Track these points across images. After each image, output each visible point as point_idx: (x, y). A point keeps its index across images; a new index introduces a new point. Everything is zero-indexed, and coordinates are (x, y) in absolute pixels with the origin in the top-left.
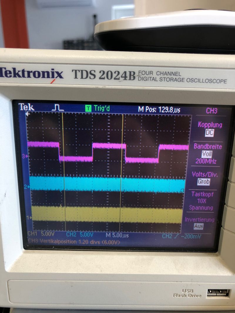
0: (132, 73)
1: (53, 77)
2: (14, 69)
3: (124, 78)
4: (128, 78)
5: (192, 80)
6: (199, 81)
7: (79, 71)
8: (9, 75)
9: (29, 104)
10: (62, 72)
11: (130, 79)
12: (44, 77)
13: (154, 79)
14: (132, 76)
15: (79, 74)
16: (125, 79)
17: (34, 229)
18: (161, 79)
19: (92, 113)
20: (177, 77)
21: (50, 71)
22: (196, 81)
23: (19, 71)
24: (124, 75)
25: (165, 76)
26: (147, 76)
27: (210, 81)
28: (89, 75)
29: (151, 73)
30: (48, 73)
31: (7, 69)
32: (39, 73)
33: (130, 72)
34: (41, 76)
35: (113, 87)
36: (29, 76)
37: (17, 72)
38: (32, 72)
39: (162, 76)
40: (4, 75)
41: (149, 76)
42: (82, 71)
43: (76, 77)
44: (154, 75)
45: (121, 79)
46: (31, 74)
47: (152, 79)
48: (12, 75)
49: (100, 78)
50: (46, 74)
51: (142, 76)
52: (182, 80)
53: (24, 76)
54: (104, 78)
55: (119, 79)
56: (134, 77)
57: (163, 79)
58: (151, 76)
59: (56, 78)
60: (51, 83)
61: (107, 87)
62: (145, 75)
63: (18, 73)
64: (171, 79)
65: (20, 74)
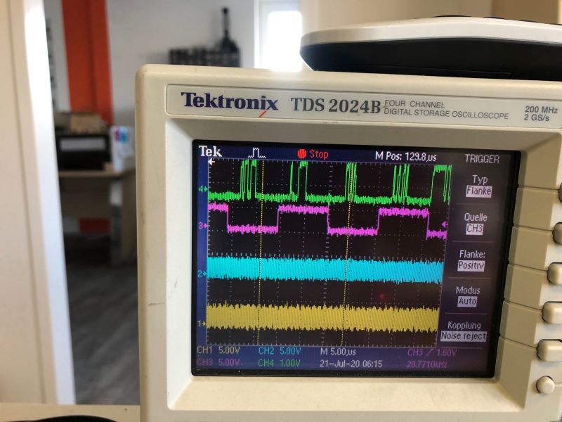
0: (376, 104)
1: (263, 107)
2: (208, 96)
3: (364, 111)
4: (370, 110)
5: (459, 114)
6: (470, 115)
7: (301, 100)
8: (199, 104)
9: (215, 147)
10: (276, 101)
11: (373, 112)
12: (250, 107)
13: (407, 112)
14: (376, 107)
15: (301, 105)
16: (366, 112)
17: (208, 343)
18: (417, 113)
20: (439, 110)
21: (259, 99)
22: (465, 115)
23: (214, 99)
24: (364, 107)
25: (423, 108)
26: (397, 108)
27: (486, 115)
28: (315, 106)
29: (403, 103)
30: (256, 101)
31: (197, 96)
32: (243, 101)
33: (374, 102)
34: (247, 106)
35: (349, 123)
36: (228, 106)
37: (211, 99)
38: (233, 99)
39: (418, 108)
40: (192, 103)
41: (400, 107)
42: (305, 100)
43: (296, 109)
44: (407, 107)
45: (361, 112)
46: (232, 103)
47: (404, 111)
48: (205, 104)
49: (331, 110)
50: (253, 103)
51: (389, 108)
52: (446, 114)
53: (221, 105)
54: (336, 111)
55: (357, 111)
56: (379, 109)
57: (419, 112)
58: (403, 107)
59: (268, 109)
60: (260, 117)
61: (340, 122)
62: (395, 107)
63: (212, 101)
64: (431, 113)
65: (216, 102)
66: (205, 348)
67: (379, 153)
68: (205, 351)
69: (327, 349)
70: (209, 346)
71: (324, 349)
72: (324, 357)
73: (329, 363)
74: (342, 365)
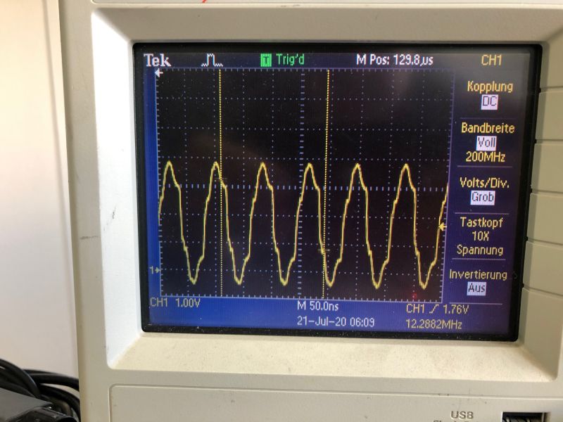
9: (162, 55)
17: (163, 294)
19: (273, 69)
60: (203, 2)
61: (303, 6)
67: (361, 57)
68: (160, 304)
69: (305, 303)
70: (164, 298)
71: (302, 302)
72: (302, 312)
73: (308, 320)
74: (324, 323)
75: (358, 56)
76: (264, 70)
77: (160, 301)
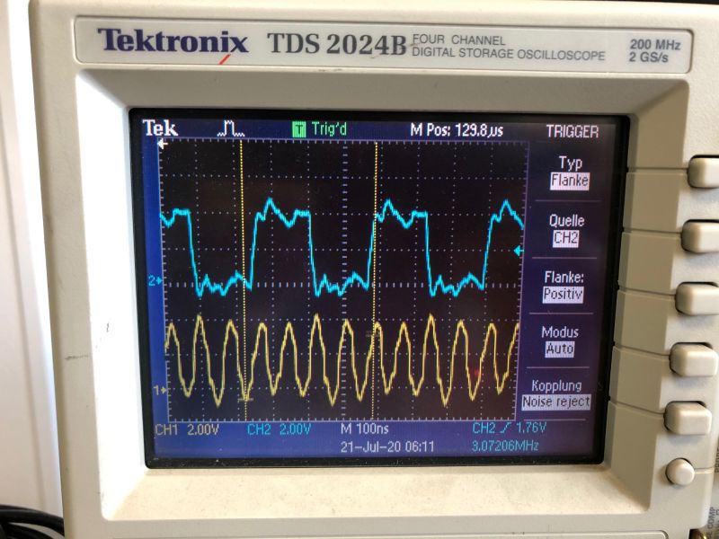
0: (399, 40)
1: (225, 49)
2: (139, 33)
3: (381, 51)
4: (390, 51)
5: (529, 54)
6: (544, 55)
7: (283, 35)
8: (126, 46)
9: (167, 122)
10: (245, 39)
11: (395, 52)
12: (204, 49)
13: (447, 52)
14: (399, 45)
15: (283, 43)
16: (384, 53)
17: (172, 419)
18: (462, 53)
19: (308, 140)
20: (497, 48)
21: (219, 36)
22: (538, 54)
23: (149, 37)
24: (381, 45)
25: (472, 45)
26: (432, 46)
27: (569, 55)
28: (305, 45)
29: (440, 38)
30: (214, 40)
31: (123, 33)
32: (194, 40)
33: (395, 38)
34: (199, 47)
35: (358, 70)
36: (171, 48)
37: (145, 38)
38: (178, 38)
39: (464, 45)
40: (115, 45)
41: (436, 45)
42: (289, 36)
43: (276, 50)
44: (448, 44)
45: (376, 53)
46: (177, 44)
47: (442, 51)
48: (135, 45)
49: (329, 51)
50: (209, 43)
51: (420, 46)
52: (508, 54)
53: (160, 48)
54: (337, 52)
55: (370, 52)
56: (404, 49)
57: (467, 52)
58: (440, 44)
59: (233, 51)
60: (221, 63)
61: (345, 70)
62: (428, 44)
63: (147, 41)
64: (484, 53)
65: (153, 42)
66: (167, 426)
67: (417, 126)
68: (168, 432)
69: (350, 426)
70: (172, 424)
71: (346, 425)
72: (347, 437)
73: (354, 446)
74: (374, 449)
75: (413, 126)
76: (297, 142)
77: (167, 428)
